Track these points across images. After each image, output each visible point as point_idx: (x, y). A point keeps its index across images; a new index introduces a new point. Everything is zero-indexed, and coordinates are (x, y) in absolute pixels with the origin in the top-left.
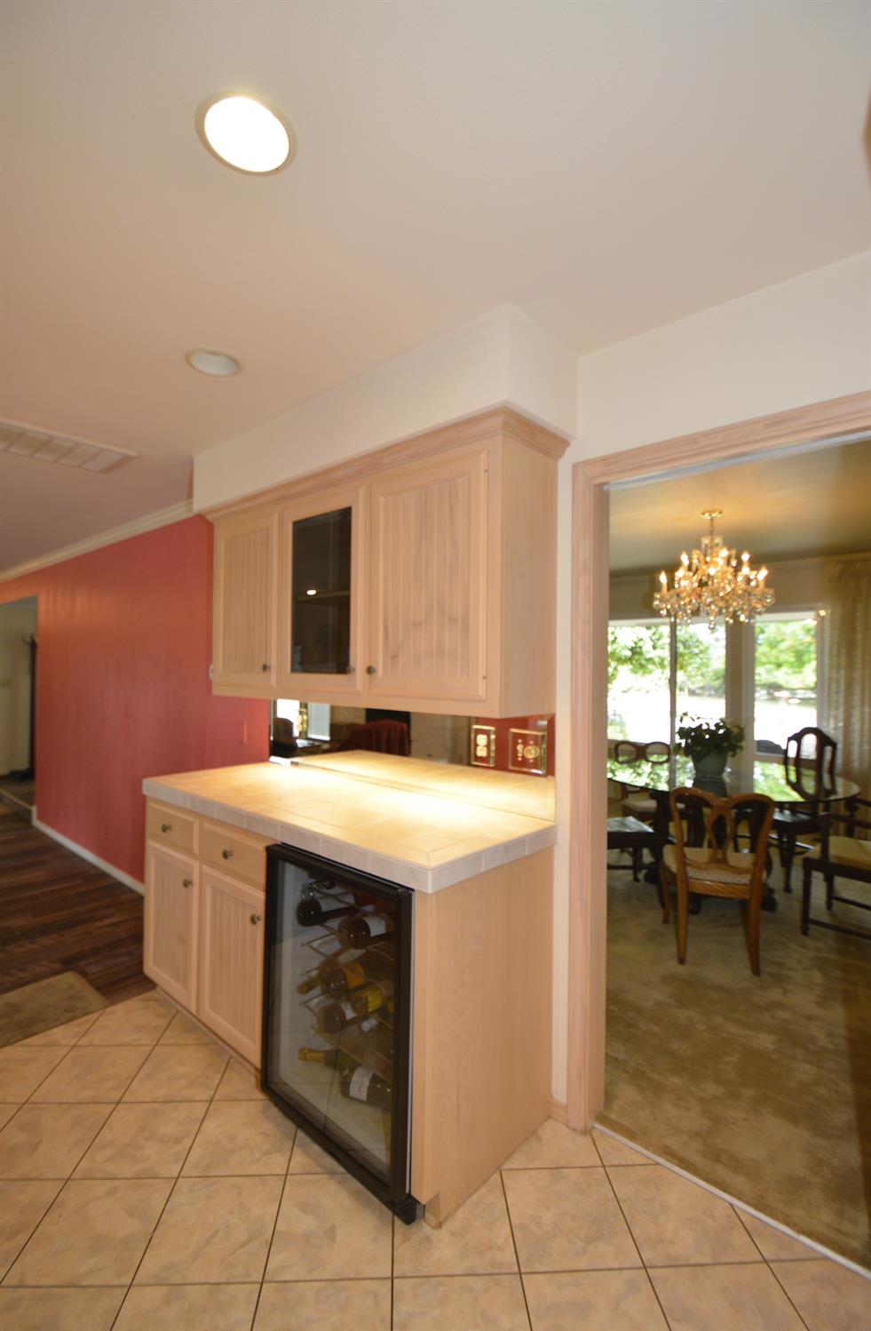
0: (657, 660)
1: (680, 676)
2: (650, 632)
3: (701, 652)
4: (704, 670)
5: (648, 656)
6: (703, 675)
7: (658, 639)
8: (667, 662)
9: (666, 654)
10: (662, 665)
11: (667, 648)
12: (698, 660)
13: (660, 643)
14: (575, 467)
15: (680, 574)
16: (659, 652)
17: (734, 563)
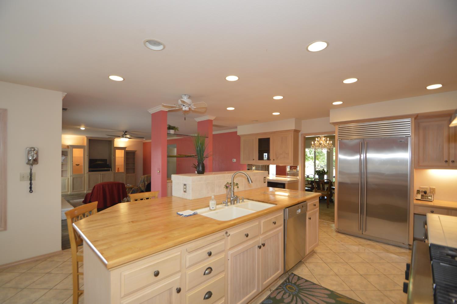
0: (311, 157)
1: (317, 162)
2: (309, 150)
3: (323, 155)
4: (323, 160)
5: (308, 156)
6: (323, 161)
7: (311, 152)
8: (313, 158)
9: (313, 156)
10: (312, 158)
11: (313, 154)
12: (322, 157)
13: (312, 153)
14: (302, 134)
15: (316, 142)
16: (311, 155)
17: (326, 140)
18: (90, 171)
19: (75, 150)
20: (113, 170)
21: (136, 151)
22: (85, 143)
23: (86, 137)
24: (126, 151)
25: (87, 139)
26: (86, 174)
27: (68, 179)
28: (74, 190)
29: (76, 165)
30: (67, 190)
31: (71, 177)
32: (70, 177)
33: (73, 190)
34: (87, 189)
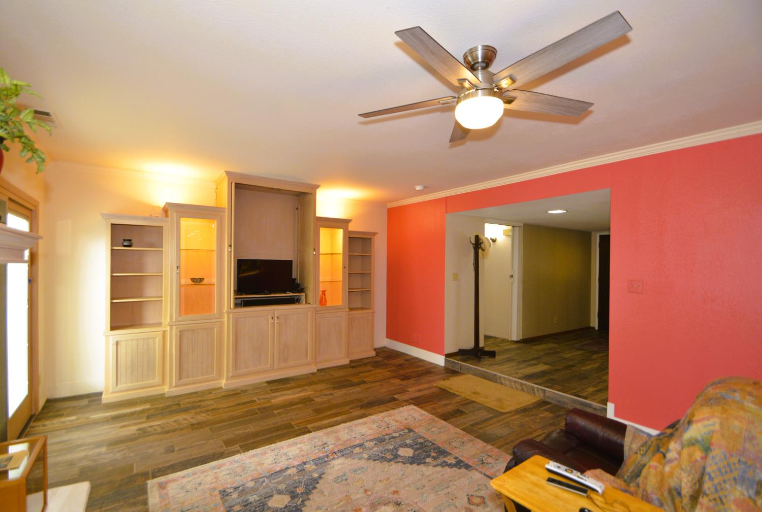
18: (237, 305)
19: (187, 224)
20: (310, 300)
21: (375, 234)
22: (224, 198)
23: (228, 173)
24: (350, 232)
25: (230, 183)
26: (226, 315)
27: (164, 332)
28: (184, 380)
29: (193, 280)
30: (157, 379)
31: (174, 328)
32: (168, 328)
33: (180, 378)
34: (228, 371)
